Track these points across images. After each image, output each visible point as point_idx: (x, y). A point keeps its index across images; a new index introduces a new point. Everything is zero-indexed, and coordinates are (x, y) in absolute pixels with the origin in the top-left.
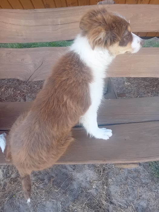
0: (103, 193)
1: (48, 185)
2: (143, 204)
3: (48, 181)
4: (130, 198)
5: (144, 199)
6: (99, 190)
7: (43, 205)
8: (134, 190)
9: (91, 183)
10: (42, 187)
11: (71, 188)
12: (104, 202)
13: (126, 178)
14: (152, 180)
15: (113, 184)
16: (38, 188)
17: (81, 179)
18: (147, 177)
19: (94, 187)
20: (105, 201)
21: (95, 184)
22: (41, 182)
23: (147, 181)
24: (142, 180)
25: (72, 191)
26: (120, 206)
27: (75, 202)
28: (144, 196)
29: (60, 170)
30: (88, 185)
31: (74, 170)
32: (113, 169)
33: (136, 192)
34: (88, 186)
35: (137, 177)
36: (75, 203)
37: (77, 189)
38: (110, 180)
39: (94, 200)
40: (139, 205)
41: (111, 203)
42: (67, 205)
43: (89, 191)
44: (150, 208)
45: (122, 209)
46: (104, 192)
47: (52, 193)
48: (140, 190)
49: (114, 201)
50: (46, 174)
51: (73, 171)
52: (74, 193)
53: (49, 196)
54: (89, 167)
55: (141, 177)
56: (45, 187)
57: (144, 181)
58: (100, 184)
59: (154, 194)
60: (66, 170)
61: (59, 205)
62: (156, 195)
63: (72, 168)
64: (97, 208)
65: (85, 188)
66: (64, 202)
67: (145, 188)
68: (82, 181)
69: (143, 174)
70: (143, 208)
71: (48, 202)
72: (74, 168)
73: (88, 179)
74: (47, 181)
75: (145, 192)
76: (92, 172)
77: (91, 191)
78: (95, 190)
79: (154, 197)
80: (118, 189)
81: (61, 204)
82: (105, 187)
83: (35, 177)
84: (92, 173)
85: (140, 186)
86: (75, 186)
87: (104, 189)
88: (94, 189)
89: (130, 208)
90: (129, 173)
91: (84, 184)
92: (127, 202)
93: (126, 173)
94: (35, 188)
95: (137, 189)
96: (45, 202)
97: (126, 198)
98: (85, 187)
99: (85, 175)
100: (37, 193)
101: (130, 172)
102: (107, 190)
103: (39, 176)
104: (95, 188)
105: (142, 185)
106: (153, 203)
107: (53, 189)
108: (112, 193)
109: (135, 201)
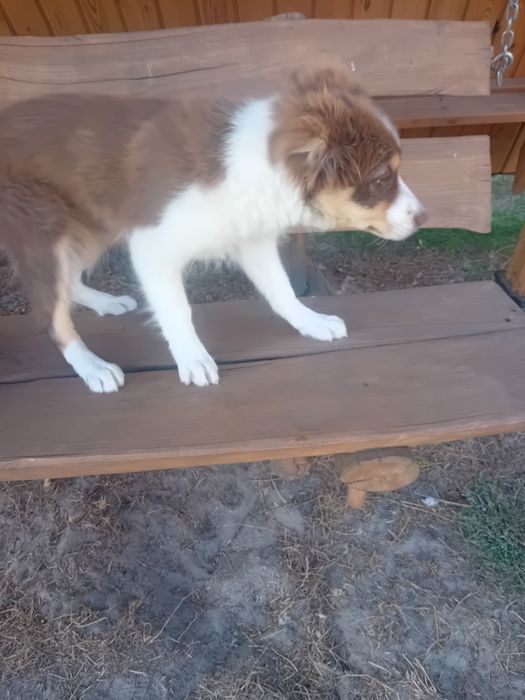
0: (316, 638)
1: (120, 622)
2: (458, 661)
3: (121, 611)
4: (410, 645)
5: (456, 644)
6: (300, 630)
7: (100, 692)
8: (421, 619)
9: (272, 610)
10: (96, 630)
11: (202, 632)
12: (320, 667)
13: (392, 582)
14: (480, 579)
15: (348, 605)
16: (82, 635)
17: (235, 598)
18: (462, 574)
19: (281, 621)
20: (325, 662)
21: (284, 612)
22: (95, 617)
23: (463, 585)
24: (446, 583)
25: (204, 640)
26: (377, 673)
27: (217, 674)
28: (456, 635)
29: (162, 578)
30: (260, 617)
31: (210, 572)
32: (345, 557)
33: (429, 624)
34: (260, 620)
35: (428, 575)
36: (217, 678)
37: (225, 633)
38: (336, 592)
39: (284, 663)
40: (441, 664)
41: (345, 667)
42: (188, 686)
43: (265, 638)
44: (483, 673)
45: (384, 681)
46: (318, 634)
47: (133, 647)
48: (442, 615)
49: (355, 658)
50: (113, 591)
51: (208, 576)
52: (212, 646)
53: (122, 658)
54: (261, 557)
55: (441, 574)
56: (106, 630)
57: (451, 586)
58: (304, 608)
59: (491, 625)
60: (184, 576)
61: (160, 688)
62: (497, 629)
63: (202, 567)
64: (296, 689)
65: (252, 629)
66: (177, 676)
67: (458, 608)
68: (241, 605)
69: (447, 565)
70: (457, 677)
71: (118, 681)
72: (210, 567)
73: (261, 598)
74: (116, 612)
75: (459, 621)
76: (273, 572)
77: (272, 635)
78: (285, 630)
79: (493, 632)
80: (366, 619)
81: (167, 685)
82: (322, 616)
83: (72, 602)
84: (275, 577)
85: (440, 603)
86: (216, 622)
87: (317, 623)
88: (282, 627)
89: (412, 677)
90: (399, 565)
91: (245, 616)
92: (399, 657)
93: (390, 565)
94: (71, 635)
95: (432, 613)
96: (107, 683)
97: (397, 647)
98: (253, 626)
99: (251, 585)
100: (78, 652)
101: (401, 561)
102: (328, 625)
103: (86, 598)
104: (288, 626)
105: (447, 599)
106: (488, 653)
107: (137, 634)
108: (348, 636)
109: (429, 655)
